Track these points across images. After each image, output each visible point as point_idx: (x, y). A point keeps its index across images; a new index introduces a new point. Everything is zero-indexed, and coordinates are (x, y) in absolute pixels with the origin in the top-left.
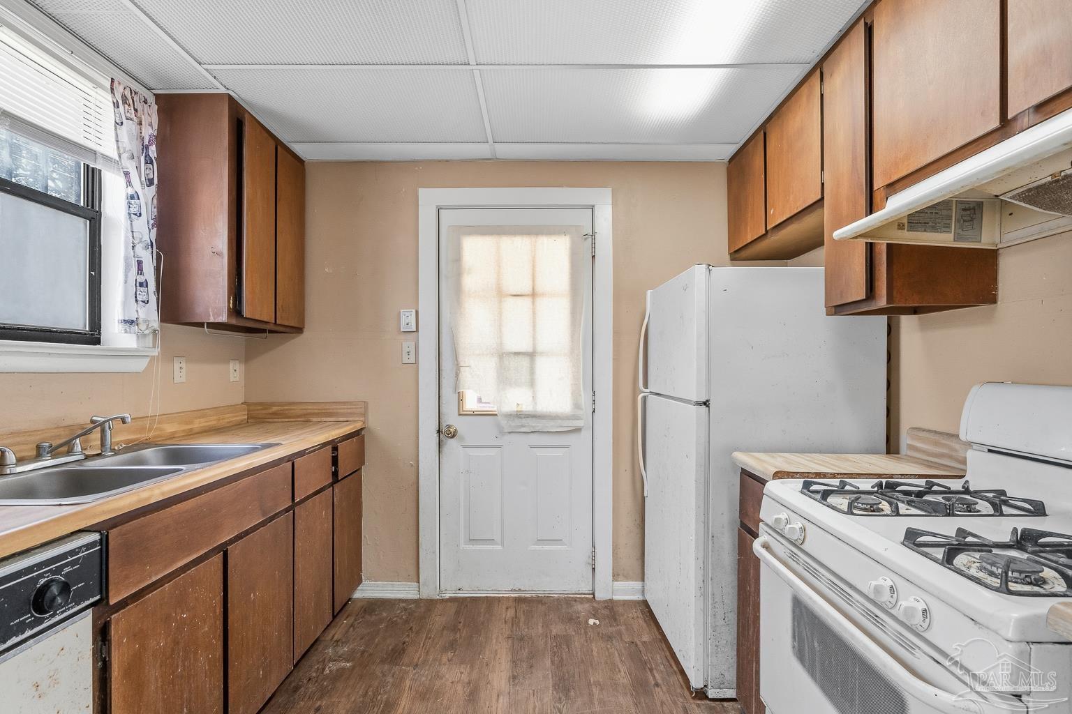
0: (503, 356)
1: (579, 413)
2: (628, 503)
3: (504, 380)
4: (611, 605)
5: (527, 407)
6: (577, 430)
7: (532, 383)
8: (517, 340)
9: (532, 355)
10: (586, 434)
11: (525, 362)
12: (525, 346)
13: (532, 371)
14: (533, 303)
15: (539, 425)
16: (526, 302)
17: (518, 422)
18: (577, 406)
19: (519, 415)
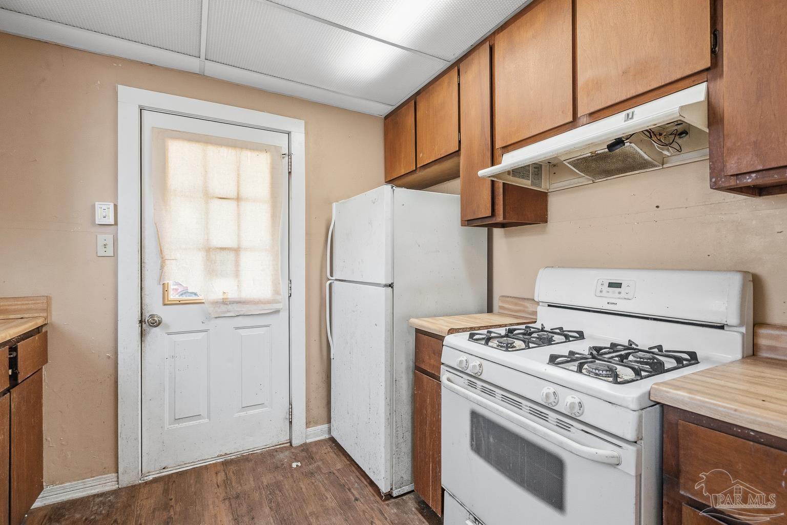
0: (210, 251)
1: (279, 298)
2: (317, 366)
3: (211, 271)
4: (305, 447)
5: (233, 295)
6: (277, 312)
7: (237, 274)
8: (223, 237)
9: (237, 250)
10: (284, 315)
11: (231, 256)
12: (229, 242)
13: (237, 264)
14: (238, 205)
15: (244, 309)
16: (232, 205)
17: (224, 308)
18: (276, 292)
19: (225, 302)
